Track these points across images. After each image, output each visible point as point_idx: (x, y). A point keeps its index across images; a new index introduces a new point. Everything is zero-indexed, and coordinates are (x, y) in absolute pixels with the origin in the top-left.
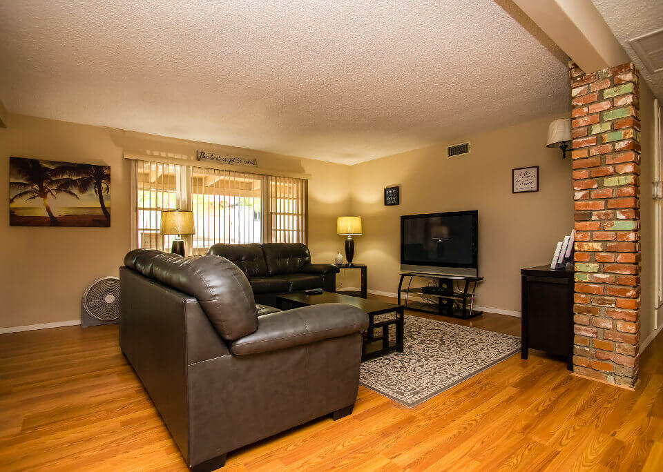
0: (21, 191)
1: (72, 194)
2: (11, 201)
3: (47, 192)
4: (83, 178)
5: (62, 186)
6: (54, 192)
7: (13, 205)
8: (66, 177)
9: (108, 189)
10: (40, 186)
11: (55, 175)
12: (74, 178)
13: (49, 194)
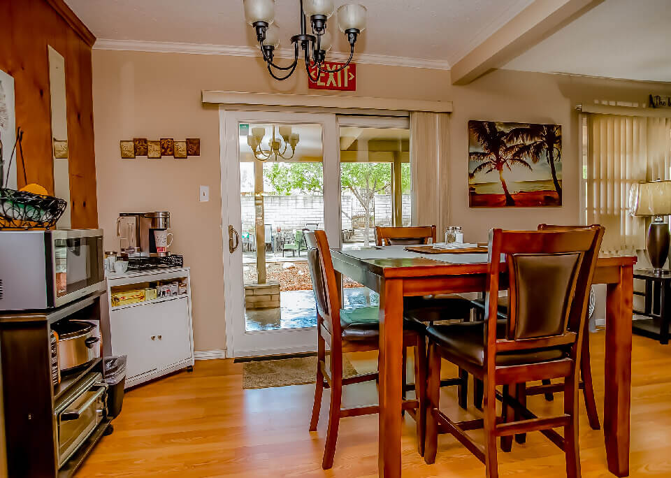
0: (480, 163)
1: (525, 164)
2: (471, 176)
3: (503, 163)
4: (536, 142)
5: (517, 154)
6: (509, 162)
7: (473, 181)
8: (520, 141)
9: (559, 155)
10: (497, 155)
11: (510, 140)
12: (528, 143)
13: (504, 166)
